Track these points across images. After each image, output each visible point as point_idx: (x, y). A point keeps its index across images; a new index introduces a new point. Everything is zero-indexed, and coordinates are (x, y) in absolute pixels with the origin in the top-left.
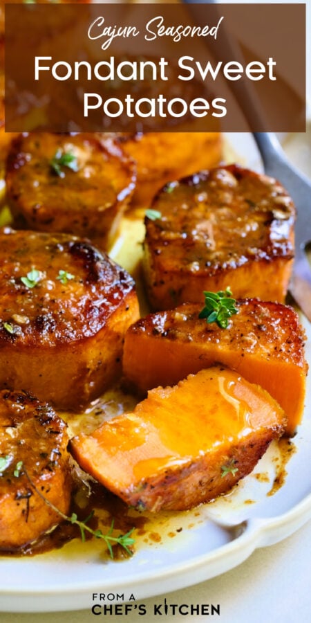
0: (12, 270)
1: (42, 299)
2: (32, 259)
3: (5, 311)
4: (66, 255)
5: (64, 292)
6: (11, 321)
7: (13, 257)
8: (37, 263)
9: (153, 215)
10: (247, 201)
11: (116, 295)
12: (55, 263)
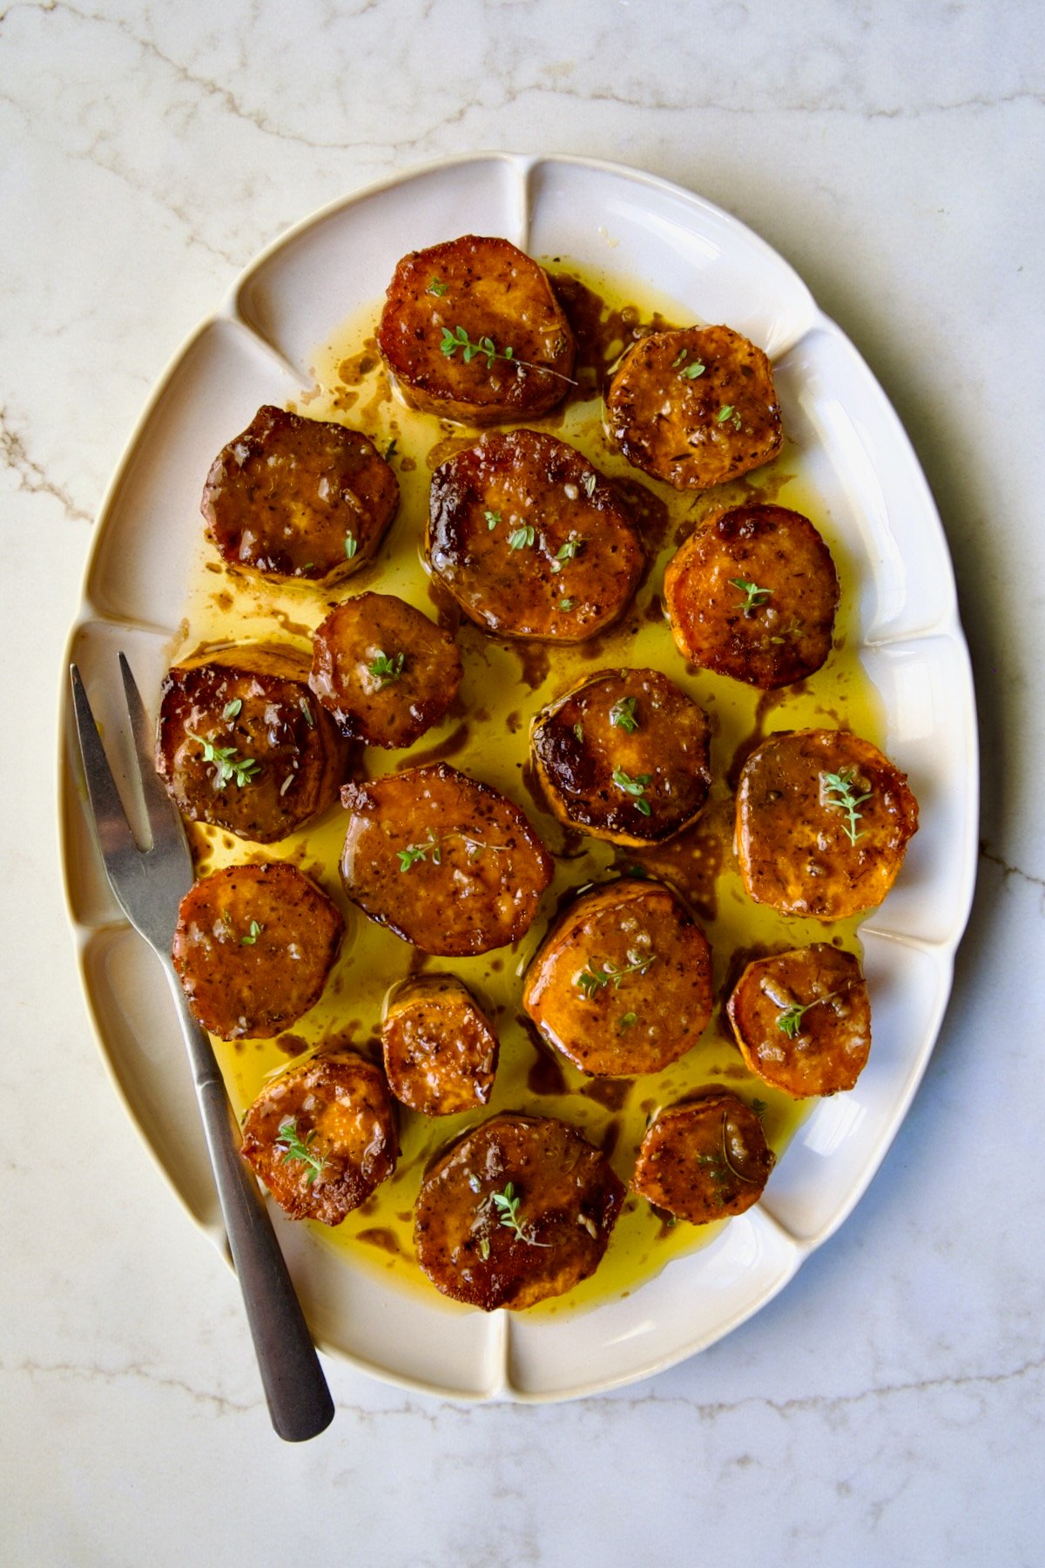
0: (531, 566)
1: (535, 503)
2: (502, 566)
3: (576, 514)
4: (470, 548)
5: (509, 500)
6: (582, 493)
7: (517, 582)
8: (502, 557)
9: (352, 545)
10: (252, 499)
11: (466, 463)
12: (486, 544)
